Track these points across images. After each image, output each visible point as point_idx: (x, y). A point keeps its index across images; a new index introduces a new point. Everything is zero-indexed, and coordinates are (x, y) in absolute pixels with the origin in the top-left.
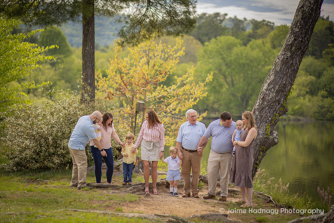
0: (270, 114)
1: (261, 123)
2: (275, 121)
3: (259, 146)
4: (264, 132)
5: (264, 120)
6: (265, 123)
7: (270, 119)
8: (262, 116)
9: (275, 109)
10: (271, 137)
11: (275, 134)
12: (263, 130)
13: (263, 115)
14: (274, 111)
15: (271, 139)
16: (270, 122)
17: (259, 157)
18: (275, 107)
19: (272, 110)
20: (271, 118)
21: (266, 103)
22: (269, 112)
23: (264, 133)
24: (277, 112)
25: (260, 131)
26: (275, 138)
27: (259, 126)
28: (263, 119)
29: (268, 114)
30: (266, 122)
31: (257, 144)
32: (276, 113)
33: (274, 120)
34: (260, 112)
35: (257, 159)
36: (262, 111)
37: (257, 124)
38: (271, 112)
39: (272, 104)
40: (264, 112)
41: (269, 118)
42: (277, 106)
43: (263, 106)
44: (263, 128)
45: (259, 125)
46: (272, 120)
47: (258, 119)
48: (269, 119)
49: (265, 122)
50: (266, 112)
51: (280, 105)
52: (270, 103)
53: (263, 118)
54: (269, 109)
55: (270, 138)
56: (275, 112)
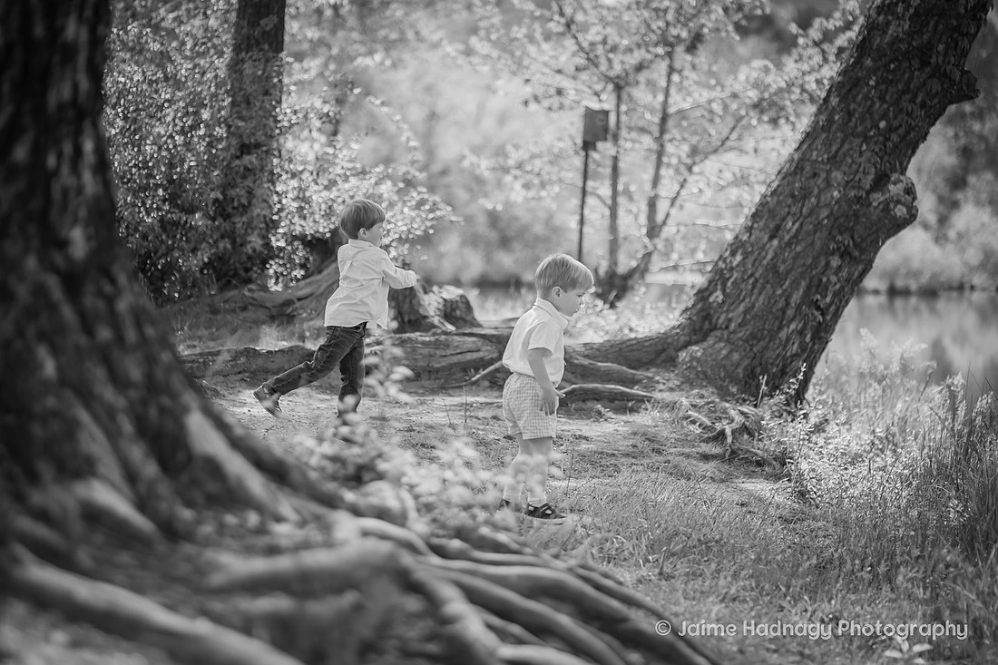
0: (885, 106)
1: (843, 141)
2: (907, 133)
3: (825, 233)
4: (851, 177)
5: (860, 129)
6: (858, 141)
7: (882, 124)
8: (850, 114)
9: (908, 84)
10: (877, 198)
11: (895, 183)
12: (850, 167)
13: (855, 110)
14: (904, 92)
15: (875, 204)
16: (881, 139)
17: (825, 279)
18: (907, 76)
19: (892, 89)
20: (888, 122)
21: (869, 62)
22: (882, 99)
23: (847, 182)
24: (916, 96)
25: (833, 175)
26: (898, 202)
27: (837, 152)
28: (852, 124)
29: (878, 105)
30: (866, 139)
31: (818, 227)
32: (913, 101)
33: (901, 131)
34: (843, 99)
35: (818, 286)
36: (854, 92)
37: (831, 145)
38: (887, 98)
39: (892, 66)
40: (860, 97)
41: (881, 119)
42: (916, 73)
43: (859, 75)
44: (850, 161)
45: (834, 148)
46: (890, 129)
47: (835, 126)
48: (877, 127)
49: (861, 139)
50: (866, 98)
51: (928, 70)
52: (884, 61)
53: (854, 120)
54: (883, 87)
55: (874, 200)
56: (908, 97)
